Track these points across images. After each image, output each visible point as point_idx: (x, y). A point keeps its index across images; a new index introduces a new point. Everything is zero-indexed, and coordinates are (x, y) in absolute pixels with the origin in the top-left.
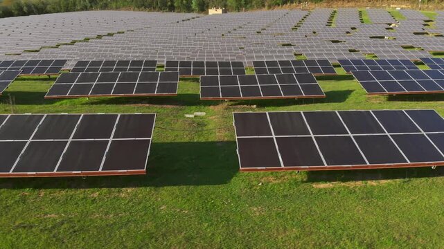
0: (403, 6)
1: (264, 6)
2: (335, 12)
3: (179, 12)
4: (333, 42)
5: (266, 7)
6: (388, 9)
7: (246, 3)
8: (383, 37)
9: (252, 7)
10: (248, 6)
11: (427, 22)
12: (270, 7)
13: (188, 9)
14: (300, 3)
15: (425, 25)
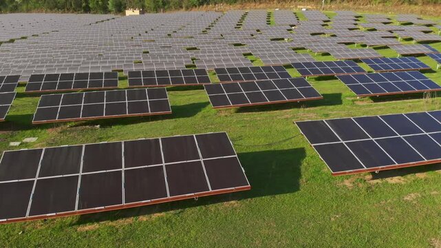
0: (309, 7)
1: (181, 7)
2: (246, 14)
3: (95, 13)
4: (236, 45)
5: (184, 9)
6: (295, 10)
7: (164, 4)
8: (283, 39)
9: (170, 8)
10: (166, 7)
11: (326, 23)
12: (187, 8)
13: (105, 10)
14: (215, 4)
15: (323, 25)
